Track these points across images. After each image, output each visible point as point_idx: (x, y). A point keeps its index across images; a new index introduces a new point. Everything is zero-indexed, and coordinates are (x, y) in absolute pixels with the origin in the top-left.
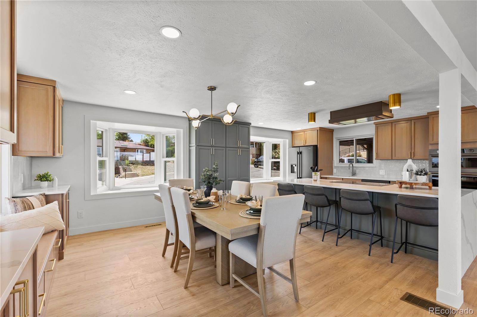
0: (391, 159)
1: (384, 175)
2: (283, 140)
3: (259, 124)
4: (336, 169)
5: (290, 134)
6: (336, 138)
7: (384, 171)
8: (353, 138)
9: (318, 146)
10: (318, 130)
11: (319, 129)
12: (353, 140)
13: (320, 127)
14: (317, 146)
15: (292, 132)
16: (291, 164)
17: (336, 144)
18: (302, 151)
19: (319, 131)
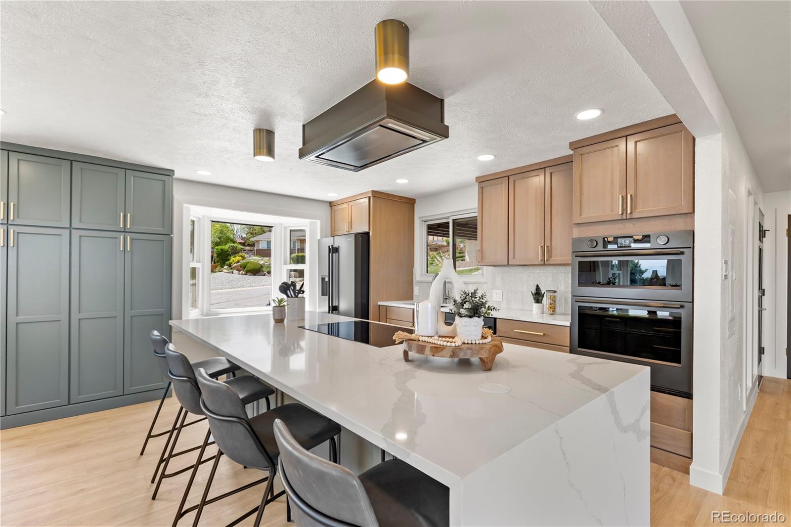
0: (506, 264)
1: (500, 301)
2: (310, 222)
3: (198, 172)
4: (418, 287)
5: (327, 207)
6: (420, 218)
7: (501, 291)
8: (448, 218)
9: (371, 234)
10: (369, 198)
11: (371, 195)
12: (448, 223)
13: (373, 191)
14: (367, 234)
15: (331, 204)
16: (322, 275)
17: (420, 231)
18: (339, 246)
19: (371, 197)
